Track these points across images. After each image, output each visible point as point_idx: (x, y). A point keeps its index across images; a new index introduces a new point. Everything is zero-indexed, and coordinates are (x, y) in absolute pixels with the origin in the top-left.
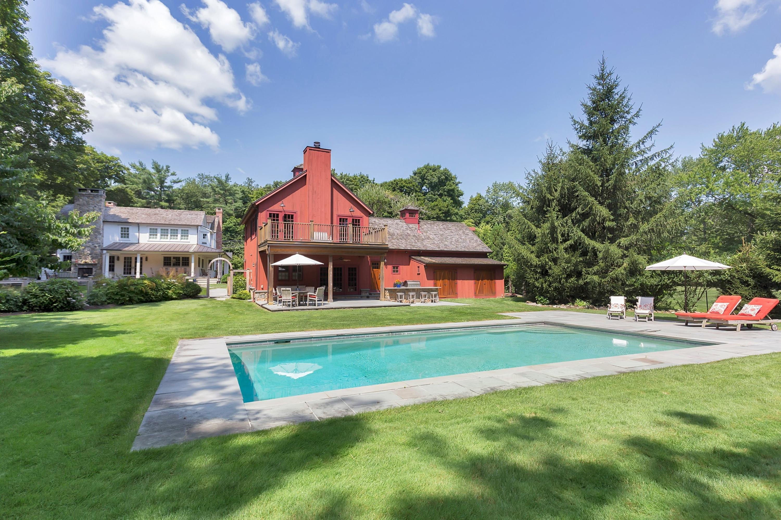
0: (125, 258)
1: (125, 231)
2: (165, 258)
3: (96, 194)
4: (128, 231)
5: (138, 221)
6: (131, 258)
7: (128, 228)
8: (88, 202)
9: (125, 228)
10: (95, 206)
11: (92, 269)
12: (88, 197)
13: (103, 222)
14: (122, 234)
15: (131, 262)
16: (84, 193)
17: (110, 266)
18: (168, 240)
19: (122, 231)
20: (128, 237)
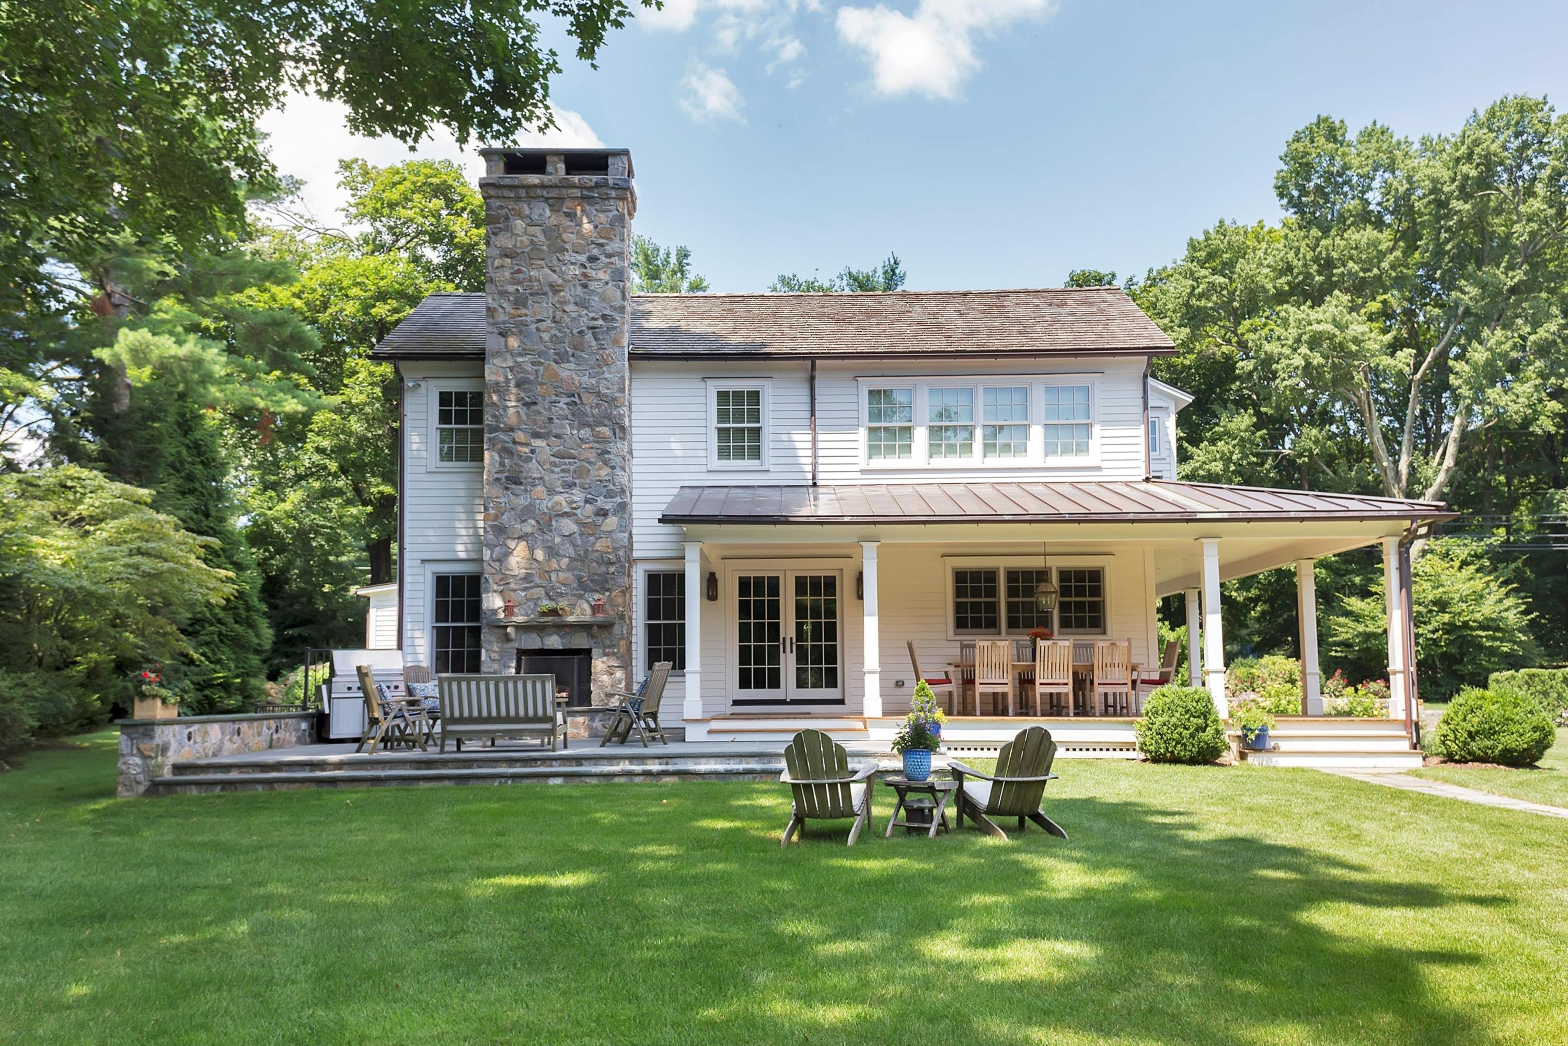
0: (744, 584)
1: (739, 418)
2: (960, 576)
3: (595, 178)
4: (755, 416)
5: (803, 347)
6: (774, 584)
7: (755, 396)
8: (552, 233)
9: (738, 395)
10: (593, 259)
11: (588, 652)
12: (555, 203)
13: (633, 357)
14: (723, 434)
15: (775, 610)
16: (534, 179)
17: (653, 633)
18: (976, 458)
19: (723, 415)
20: (756, 453)
